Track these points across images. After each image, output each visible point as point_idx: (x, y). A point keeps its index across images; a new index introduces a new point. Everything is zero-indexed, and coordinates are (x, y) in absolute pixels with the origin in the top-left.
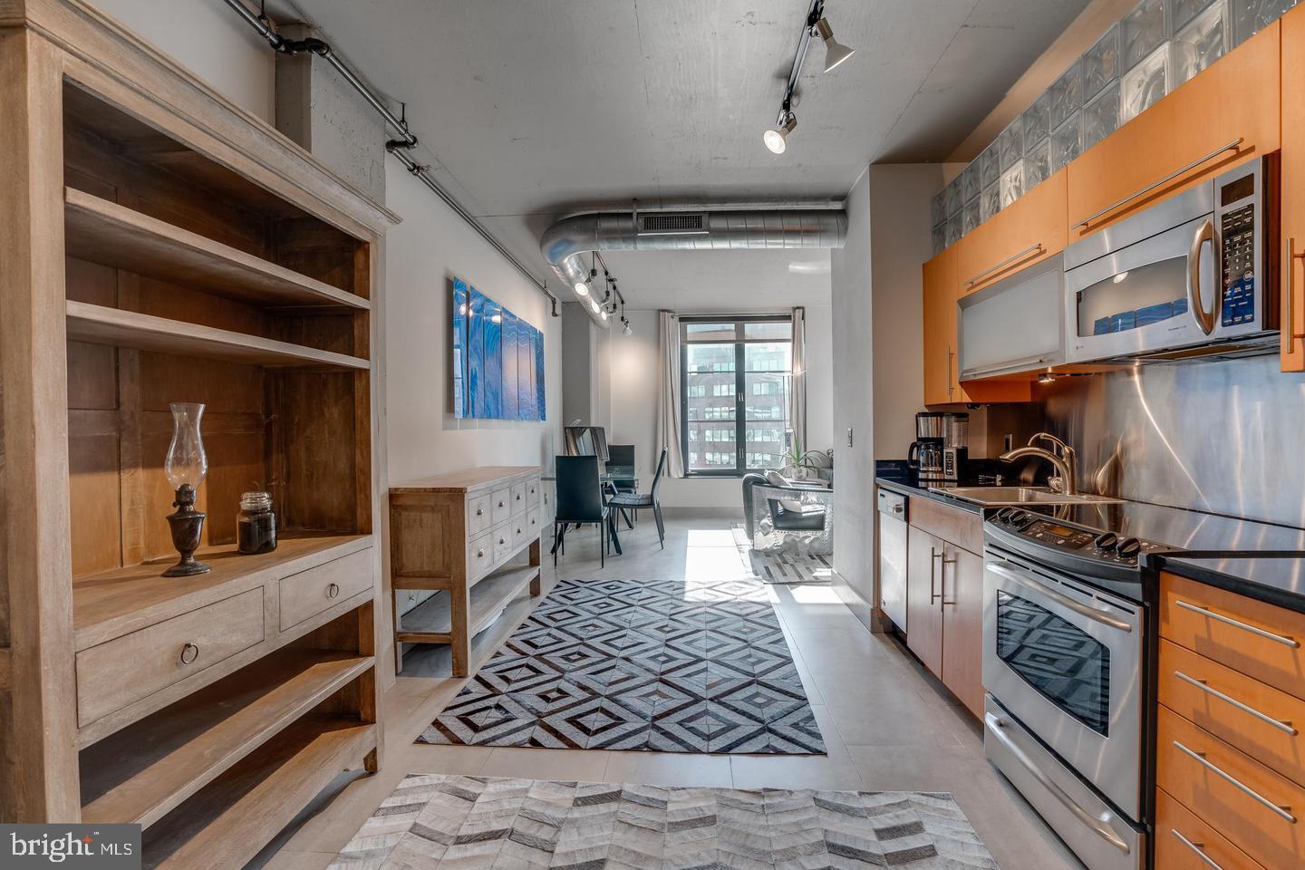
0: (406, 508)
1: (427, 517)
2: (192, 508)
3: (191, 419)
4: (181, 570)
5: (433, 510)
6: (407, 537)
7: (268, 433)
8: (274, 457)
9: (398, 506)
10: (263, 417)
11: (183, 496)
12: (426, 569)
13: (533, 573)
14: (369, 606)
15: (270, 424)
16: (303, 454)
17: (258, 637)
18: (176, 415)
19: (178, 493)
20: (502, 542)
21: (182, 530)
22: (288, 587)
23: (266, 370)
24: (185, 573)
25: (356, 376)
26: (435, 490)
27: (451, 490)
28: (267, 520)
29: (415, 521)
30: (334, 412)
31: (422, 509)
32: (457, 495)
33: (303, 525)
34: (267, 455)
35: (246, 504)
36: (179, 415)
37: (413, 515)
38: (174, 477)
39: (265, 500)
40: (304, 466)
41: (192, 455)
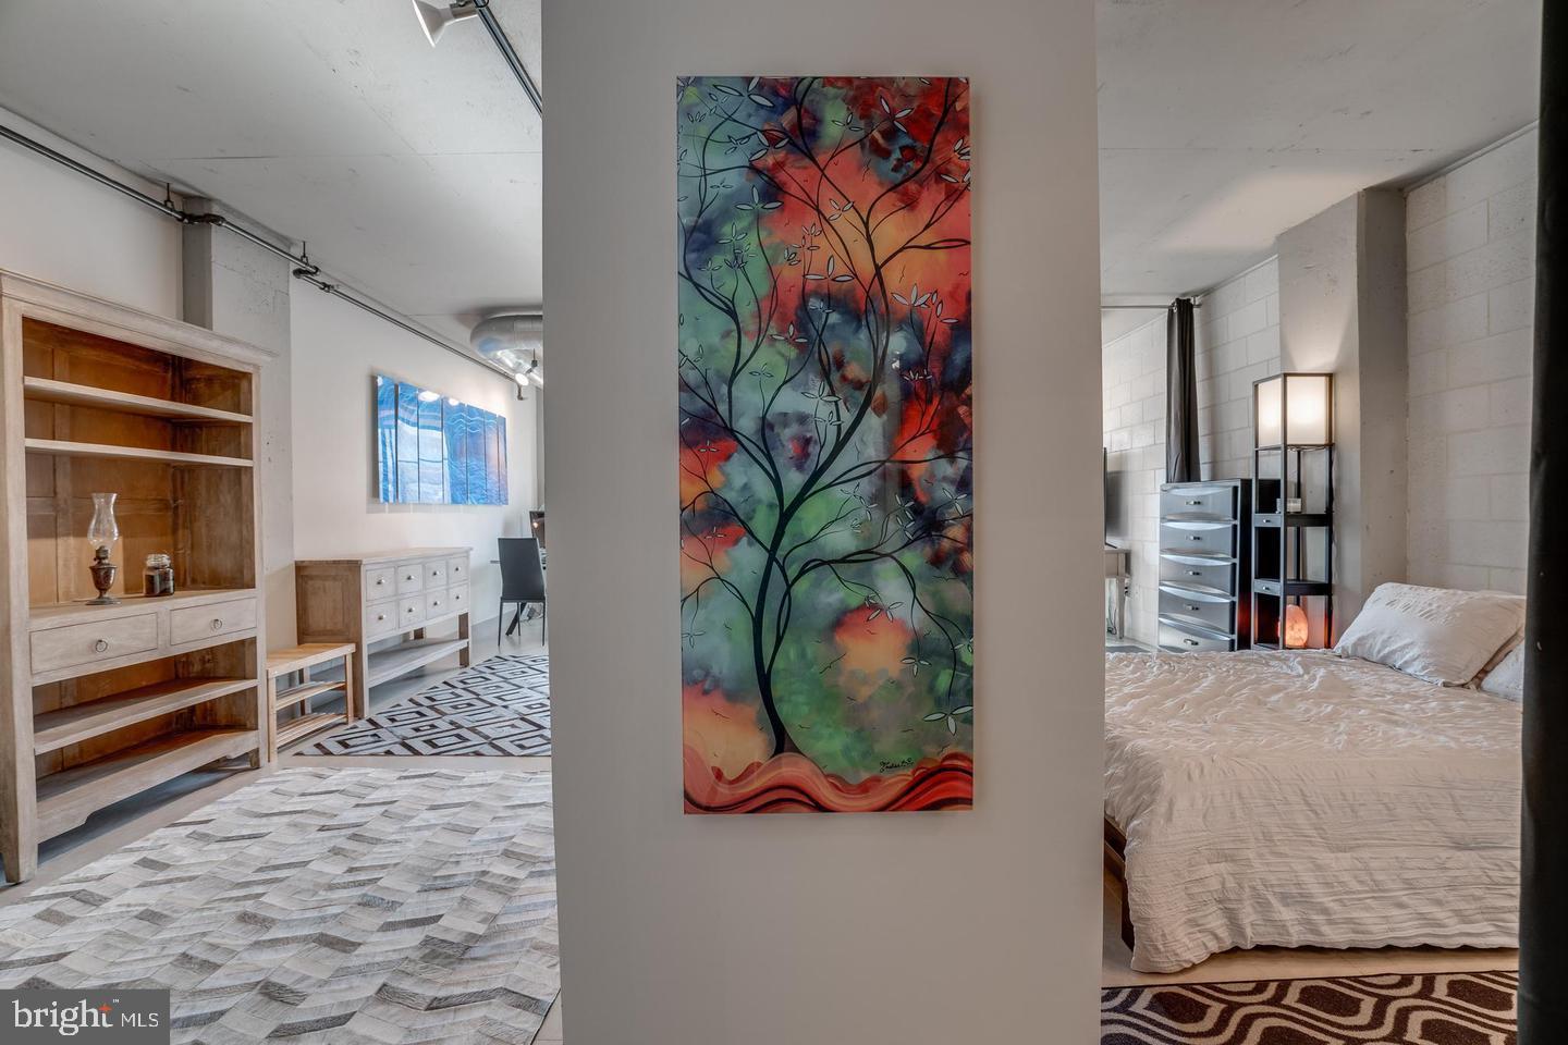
0: (311, 578)
1: (329, 584)
2: (106, 561)
3: (107, 506)
4: (100, 602)
5: (335, 578)
6: (313, 602)
7: (176, 515)
8: (180, 532)
9: (307, 576)
10: (171, 502)
11: (100, 555)
12: (328, 628)
13: (462, 644)
14: (253, 641)
15: (176, 507)
16: (204, 530)
17: (153, 646)
18: (96, 501)
19: (98, 552)
20: (410, 611)
21: (100, 577)
22: (178, 618)
23: (174, 467)
24: (102, 603)
25: (243, 472)
26: (334, 562)
27: (349, 562)
28: (166, 574)
29: (319, 588)
30: (227, 498)
31: (325, 578)
32: (353, 567)
33: (204, 583)
34: (175, 531)
35: (151, 561)
36: (99, 501)
37: (318, 583)
38: (95, 542)
39: (165, 560)
40: (204, 540)
41: (107, 526)
